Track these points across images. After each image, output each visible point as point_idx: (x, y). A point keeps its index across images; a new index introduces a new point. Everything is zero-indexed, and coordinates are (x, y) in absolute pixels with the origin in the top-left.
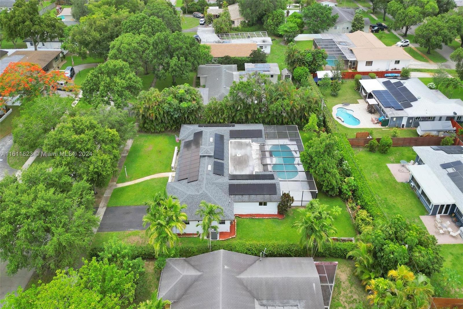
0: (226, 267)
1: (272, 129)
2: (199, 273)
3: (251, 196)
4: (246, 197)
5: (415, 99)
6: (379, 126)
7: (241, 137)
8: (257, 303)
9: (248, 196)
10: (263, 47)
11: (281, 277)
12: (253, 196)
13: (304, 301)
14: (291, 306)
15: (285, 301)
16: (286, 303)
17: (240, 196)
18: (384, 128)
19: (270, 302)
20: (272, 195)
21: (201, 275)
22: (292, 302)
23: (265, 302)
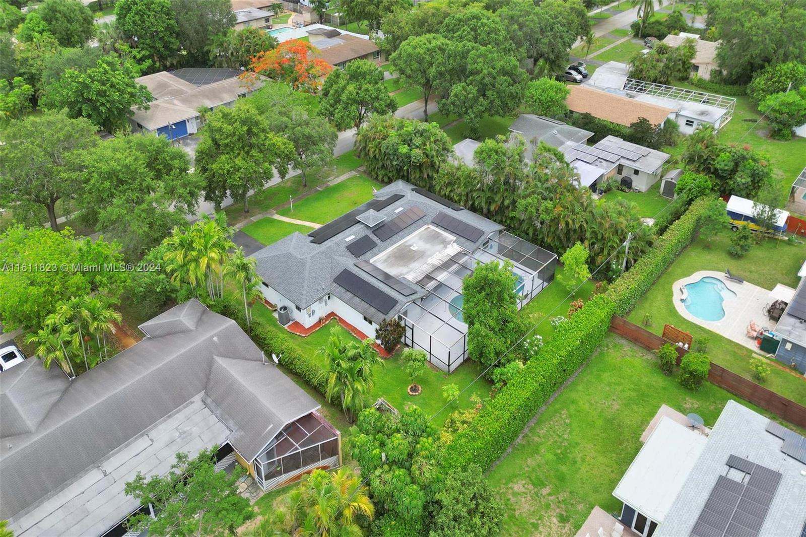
0: (215, 339)
1: (510, 241)
2: (193, 327)
3: (356, 297)
4: (349, 295)
6: (753, 346)
7: (445, 228)
8: (202, 393)
9: (353, 295)
10: (693, 122)
11: (250, 389)
12: (358, 299)
13: (243, 433)
14: (227, 427)
15: (227, 416)
16: (226, 420)
17: (344, 290)
18: (759, 355)
19: (213, 407)
20: (380, 313)
21: (191, 331)
22: (231, 423)
23: (209, 401)
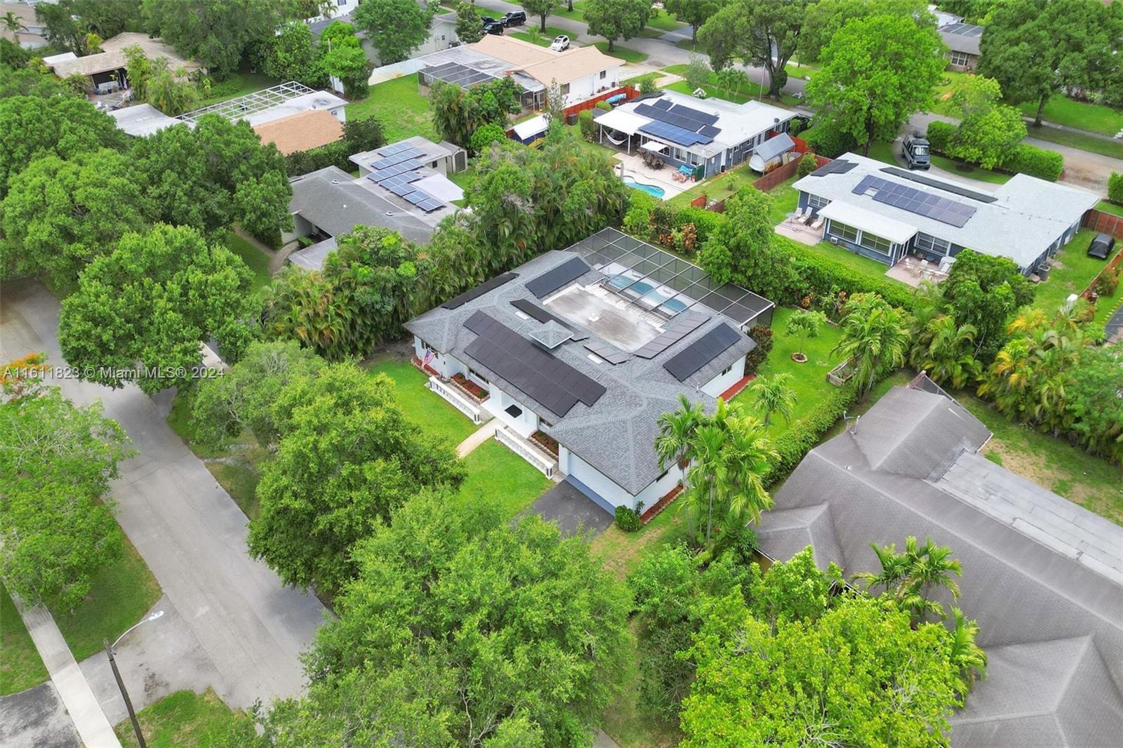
2: (824, 507)
3: (711, 363)
4: (707, 370)
5: (715, 119)
6: (693, 183)
7: (557, 289)
8: (929, 482)
12: (714, 362)
13: (964, 438)
20: (737, 344)
21: (830, 507)
23: (932, 474)
